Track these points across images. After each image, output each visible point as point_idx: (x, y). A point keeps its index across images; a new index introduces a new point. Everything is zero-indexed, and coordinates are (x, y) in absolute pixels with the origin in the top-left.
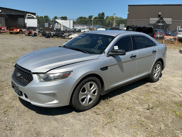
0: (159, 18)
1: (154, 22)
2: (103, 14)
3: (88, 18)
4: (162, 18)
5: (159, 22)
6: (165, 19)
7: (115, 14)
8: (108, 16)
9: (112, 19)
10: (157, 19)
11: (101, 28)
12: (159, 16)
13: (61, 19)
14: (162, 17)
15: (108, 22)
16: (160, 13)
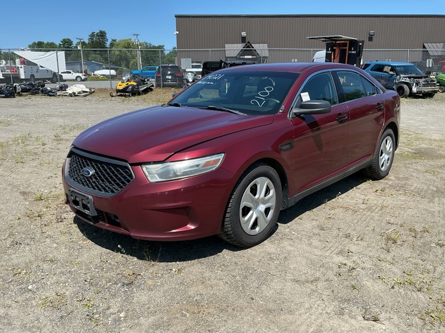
0: (244, 45)
1: (235, 54)
2: (102, 34)
3: (60, 45)
4: (249, 45)
5: (244, 52)
6: (256, 46)
7: (137, 35)
8: (115, 41)
9: (128, 45)
10: (240, 46)
11: (104, 69)
12: (243, 39)
13: (32, 50)
14: (249, 43)
15: (117, 53)
16: (244, 34)
